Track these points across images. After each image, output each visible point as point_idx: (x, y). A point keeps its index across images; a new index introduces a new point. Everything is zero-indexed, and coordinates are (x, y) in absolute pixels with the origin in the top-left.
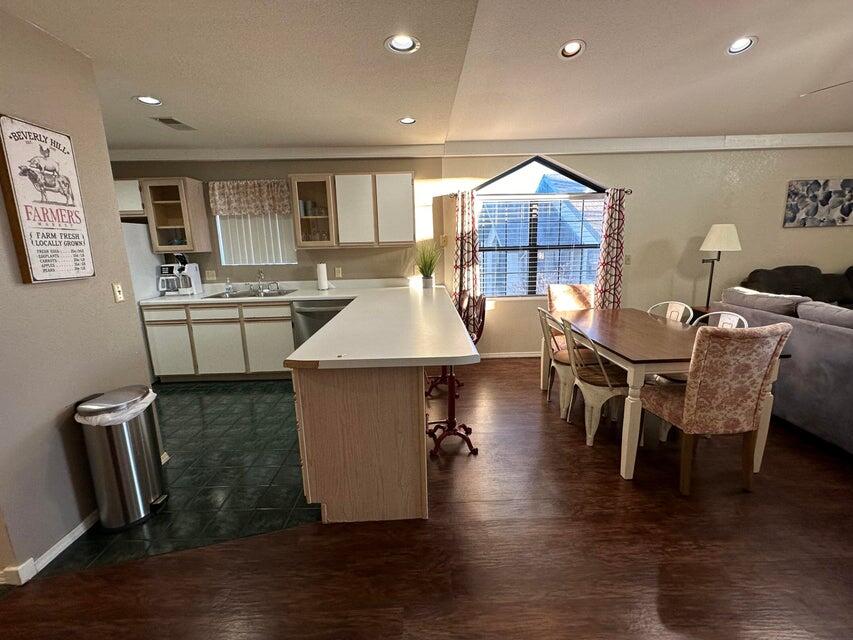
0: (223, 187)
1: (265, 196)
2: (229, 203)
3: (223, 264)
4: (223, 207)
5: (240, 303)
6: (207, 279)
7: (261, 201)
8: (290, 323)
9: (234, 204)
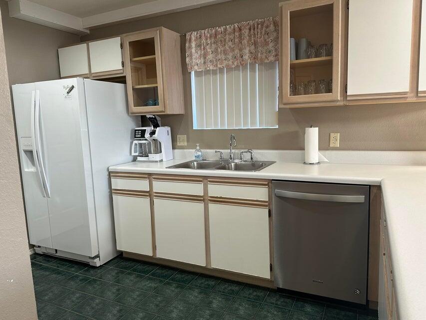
0: (200, 36)
1: (245, 41)
2: (205, 57)
3: (195, 127)
4: (198, 61)
5: (205, 177)
6: (178, 144)
7: (241, 50)
8: (267, 211)
9: (210, 57)
